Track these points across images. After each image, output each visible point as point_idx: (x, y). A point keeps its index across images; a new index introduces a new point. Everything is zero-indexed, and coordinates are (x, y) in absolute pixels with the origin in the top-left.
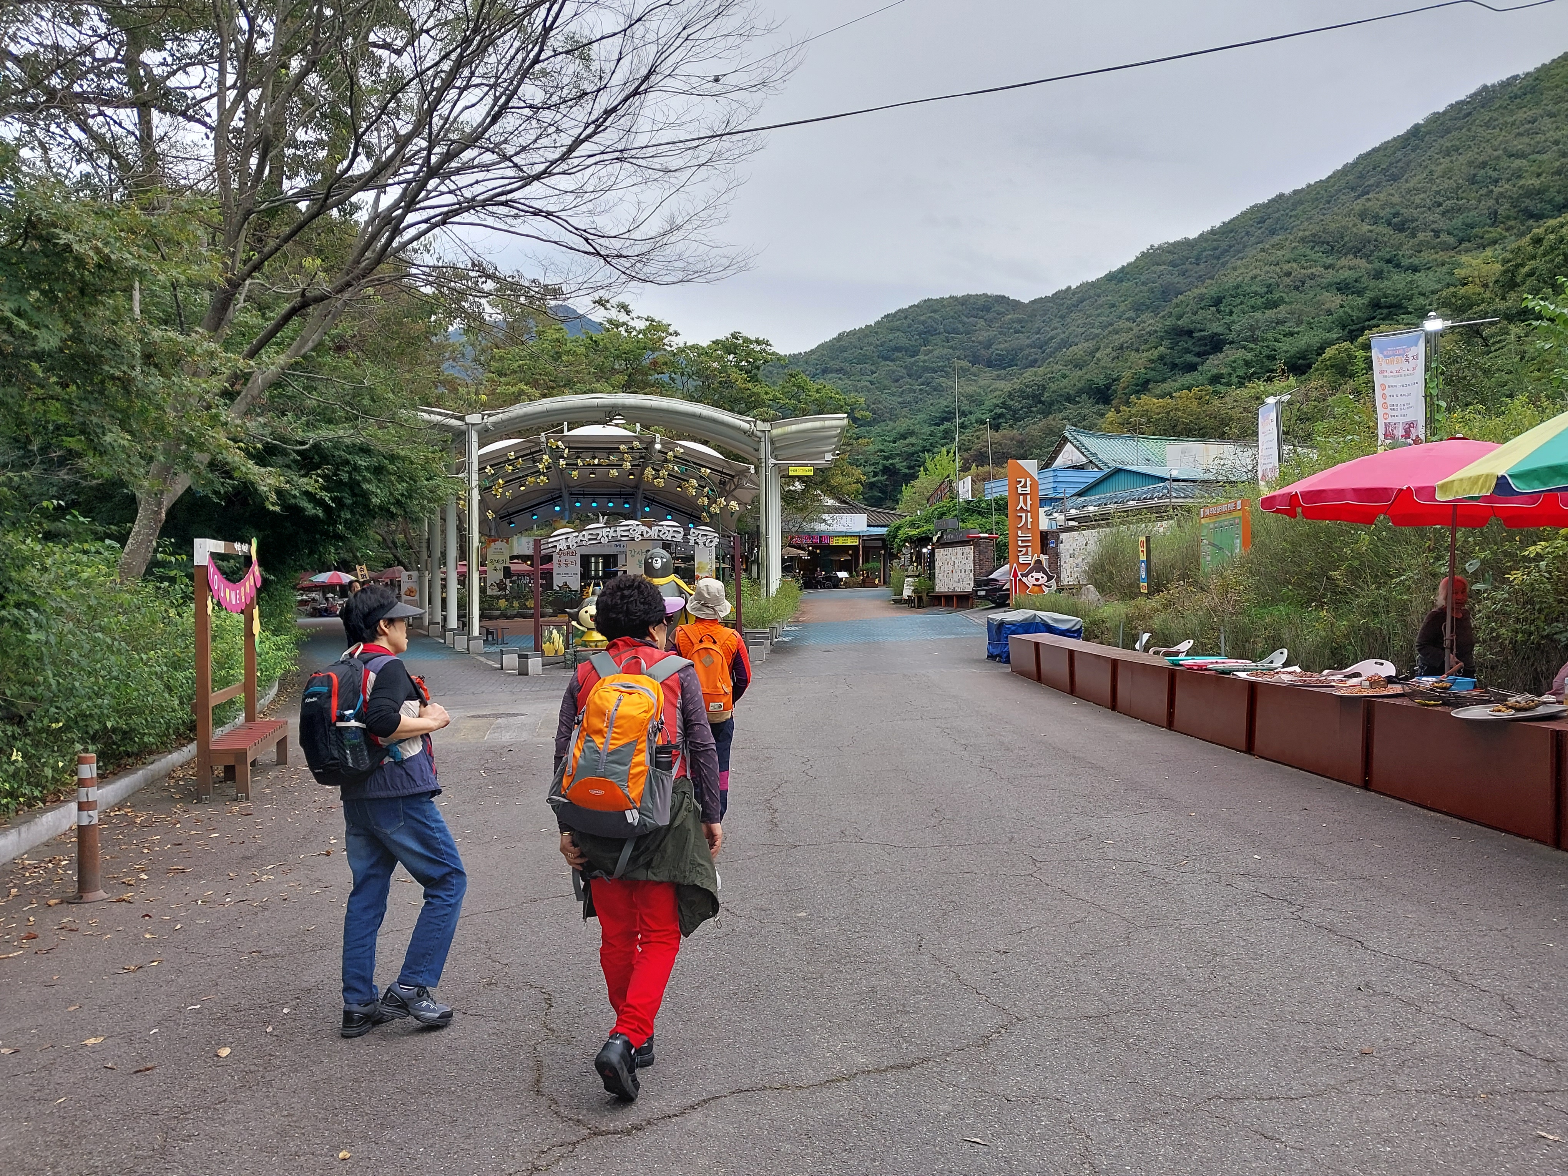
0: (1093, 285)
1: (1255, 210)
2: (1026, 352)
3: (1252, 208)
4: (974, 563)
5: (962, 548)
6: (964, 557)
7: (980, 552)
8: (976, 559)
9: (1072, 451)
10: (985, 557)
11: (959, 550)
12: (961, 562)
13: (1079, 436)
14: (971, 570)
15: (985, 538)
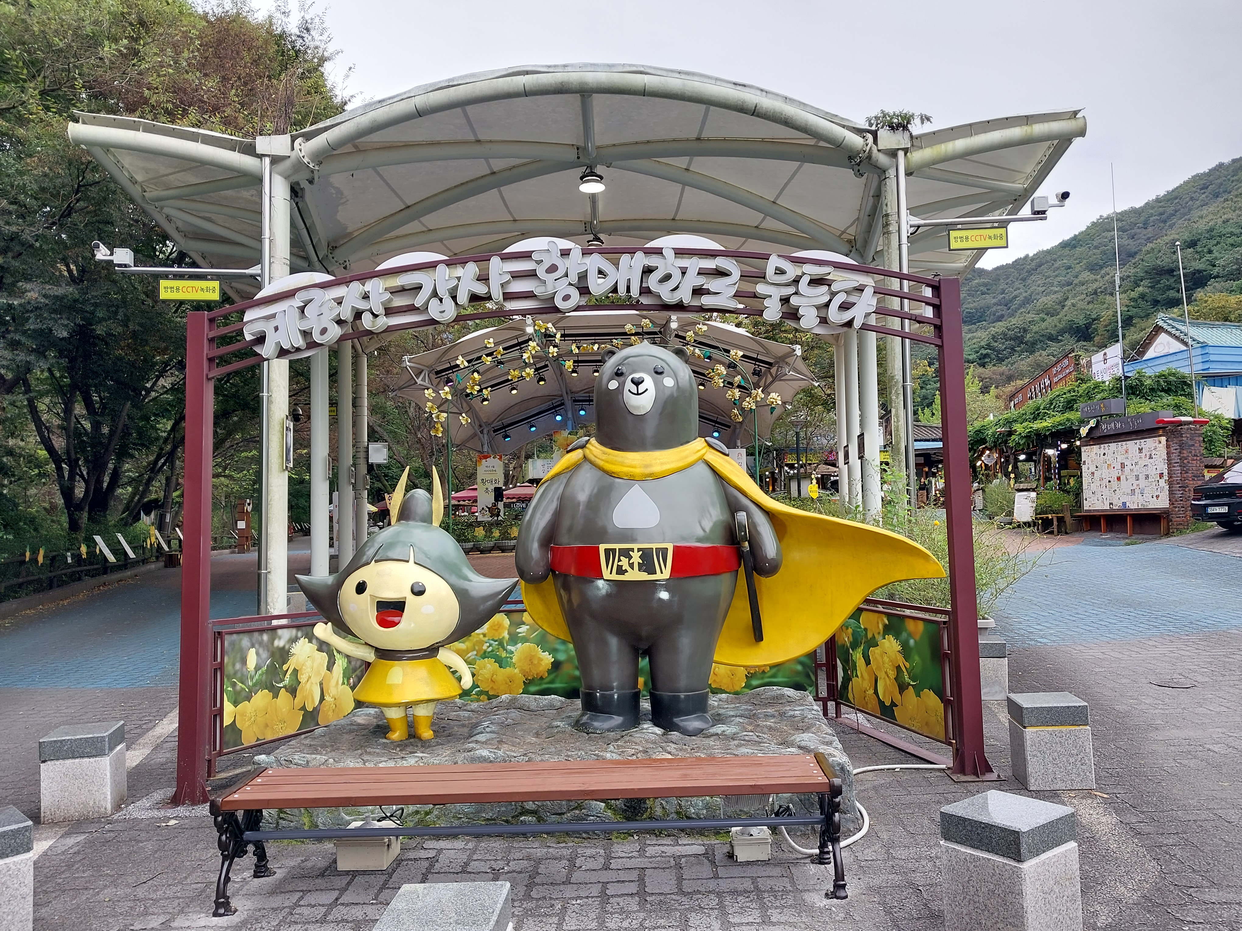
0: (1049, 252)
1: (1196, 178)
2: (994, 309)
3: (1193, 177)
4: (1170, 464)
5: (1138, 441)
6: (1143, 455)
7: (1182, 446)
8: (1173, 456)
9: (1168, 343)
10: (1191, 452)
11: (1132, 446)
12: (1136, 464)
13: (1175, 324)
14: (1161, 475)
15: (1189, 423)
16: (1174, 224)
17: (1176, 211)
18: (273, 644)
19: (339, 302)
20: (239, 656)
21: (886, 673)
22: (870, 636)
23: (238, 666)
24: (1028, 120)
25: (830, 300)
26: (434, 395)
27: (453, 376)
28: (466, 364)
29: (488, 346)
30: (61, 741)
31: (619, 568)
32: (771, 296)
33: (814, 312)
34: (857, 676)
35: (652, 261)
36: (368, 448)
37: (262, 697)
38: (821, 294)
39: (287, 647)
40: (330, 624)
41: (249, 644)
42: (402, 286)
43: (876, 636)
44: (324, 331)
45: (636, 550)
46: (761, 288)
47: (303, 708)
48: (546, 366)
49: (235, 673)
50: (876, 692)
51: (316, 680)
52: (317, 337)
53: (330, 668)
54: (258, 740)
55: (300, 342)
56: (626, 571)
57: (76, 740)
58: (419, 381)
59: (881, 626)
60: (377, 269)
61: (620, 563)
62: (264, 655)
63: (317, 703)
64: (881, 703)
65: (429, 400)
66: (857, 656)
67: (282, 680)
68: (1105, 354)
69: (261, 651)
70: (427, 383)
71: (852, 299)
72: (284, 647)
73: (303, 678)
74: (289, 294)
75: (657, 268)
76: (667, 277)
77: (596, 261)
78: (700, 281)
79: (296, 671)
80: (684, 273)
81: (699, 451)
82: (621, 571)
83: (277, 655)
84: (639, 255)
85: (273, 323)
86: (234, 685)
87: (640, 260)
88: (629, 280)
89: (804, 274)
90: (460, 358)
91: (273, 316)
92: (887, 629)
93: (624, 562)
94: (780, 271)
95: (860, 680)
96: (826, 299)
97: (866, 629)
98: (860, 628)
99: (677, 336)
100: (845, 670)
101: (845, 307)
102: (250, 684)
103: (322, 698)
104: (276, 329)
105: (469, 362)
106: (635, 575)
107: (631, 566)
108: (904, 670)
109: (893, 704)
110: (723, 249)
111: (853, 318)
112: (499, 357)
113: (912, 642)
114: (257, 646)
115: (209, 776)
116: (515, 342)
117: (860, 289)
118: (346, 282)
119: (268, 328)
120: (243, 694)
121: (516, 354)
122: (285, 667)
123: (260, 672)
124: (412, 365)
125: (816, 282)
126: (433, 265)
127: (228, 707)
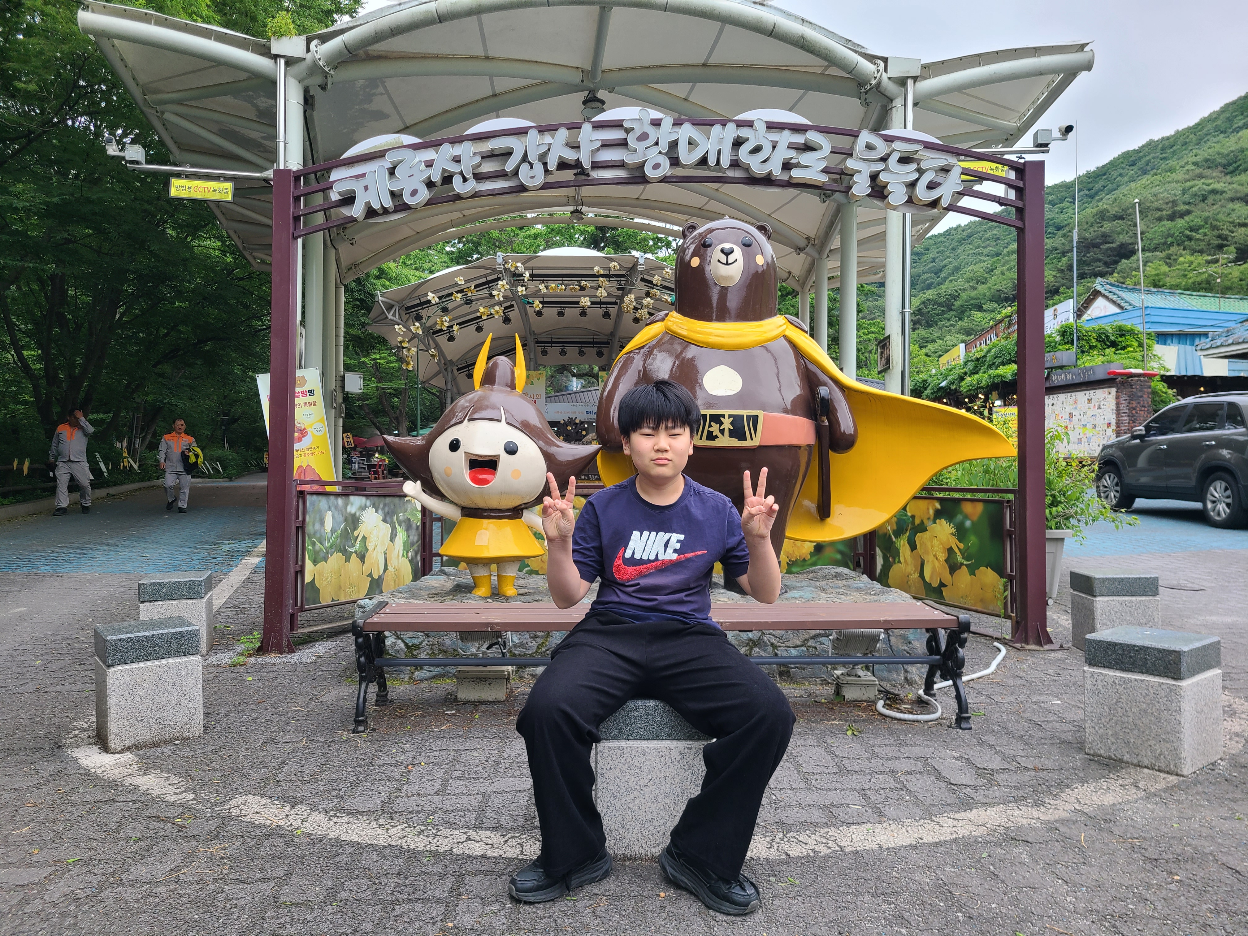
4: (1118, 414)
5: (1087, 392)
6: (1091, 405)
7: (1132, 397)
8: (1122, 407)
9: (1105, 307)
10: (1139, 403)
11: (1081, 396)
12: (1085, 414)
13: (1114, 289)
14: (1109, 425)
15: (1139, 375)
16: (1102, 199)
17: (1104, 187)
18: (346, 509)
19: (429, 164)
20: (318, 517)
21: (935, 556)
22: (917, 522)
23: (317, 526)
24: (1036, 51)
25: (917, 180)
26: (404, 330)
27: (423, 313)
28: (437, 300)
29: (459, 283)
30: (160, 584)
31: (710, 434)
32: (860, 171)
33: (904, 189)
34: (899, 562)
35: (744, 132)
36: (343, 377)
37: (336, 559)
38: (909, 172)
39: (357, 514)
40: (419, 482)
41: (326, 507)
42: (492, 150)
43: (925, 522)
44: (414, 193)
45: (727, 417)
46: (851, 164)
47: (370, 575)
48: (512, 306)
49: (315, 533)
50: (922, 575)
51: (381, 550)
52: (407, 199)
53: (392, 540)
54: (333, 600)
55: (388, 203)
56: (716, 437)
57: (174, 583)
58: (390, 316)
59: (931, 512)
60: (465, 133)
61: (710, 429)
62: (340, 518)
63: (381, 571)
64: (927, 585)
65: (399, 335)
66: (902, 544)
67: (353, 546)
68: (1055, 310)
69: (336, 515)
70: (396, 319)
71: (938, 180)
72: (355, 514)
73: (370, 546)
74: (379, 155)
75: (748, 139)
76: (757, 150)
77: (687, 131)
78: (792, 153)
79: (364, 538)
80: (774, 147)
81: (781, 326)
82: (711, 437)
83: (350, 521)
84: (731, 126)
85: (363, 182)
86: (314, 544)
87: (731, 132)
88: (719, 152)
89: (894, 150)
90: (430, 294)
91: (363, 175)
92: (938, 514)
93: (715, 428)
94: (869, 147)
95: (902, 566)
96: (916, 176)
97: (913, 517)
98: (906, 515)
99: (643, 280)
100: (885, 558)
101: (931, 186)
102: (327, 545)
103: (386, 569)
104: (366, 188)
105: (440, 298)
106: (725, 441)
107: (722, 431)
108: (957, 550)
109: (942, 585)
110: (810, 123)
111: (940, 198)
112: (470, 294)
113: (968, 523)
114: (333, 509)
115: (292, 629)
116: (484, 280)
117: (946, 170)
118: (436, 145)
119: (357, 187)
120: (322, 555)
121: (485, 293)
122: (356, 533)
123: (335, 535)
124: (384, 299)
125: (904, 160)
126: (521, 132)
127: (309, 565)
